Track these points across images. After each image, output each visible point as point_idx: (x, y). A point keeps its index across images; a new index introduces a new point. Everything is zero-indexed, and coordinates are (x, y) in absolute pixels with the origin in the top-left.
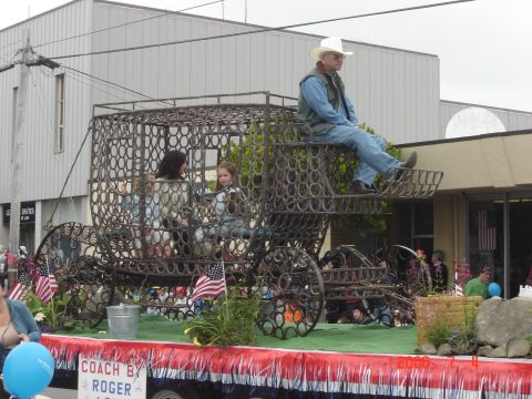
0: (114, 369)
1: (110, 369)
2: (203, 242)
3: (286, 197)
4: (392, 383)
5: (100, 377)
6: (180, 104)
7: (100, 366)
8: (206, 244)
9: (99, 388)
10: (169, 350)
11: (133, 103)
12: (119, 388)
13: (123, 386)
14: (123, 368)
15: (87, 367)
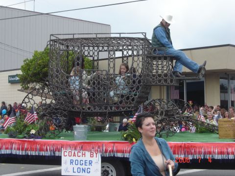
0: (83, 154)
1: (80, 154)
2: (113, 97)
3: (151, 78)
4: (228, 154)
5: (74, 158)
6: (99, 36)
7: (74, 153)
8: (115, 98)
9: (74, 163)
10: (112, 144)
11: (74, 34)
12: (85, 163)
13: (88, 162)
14: (88, 154)
15: (66, 154)
